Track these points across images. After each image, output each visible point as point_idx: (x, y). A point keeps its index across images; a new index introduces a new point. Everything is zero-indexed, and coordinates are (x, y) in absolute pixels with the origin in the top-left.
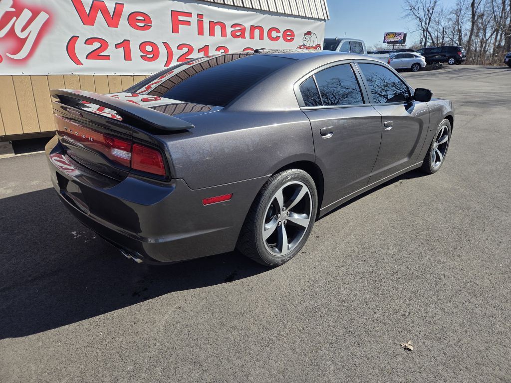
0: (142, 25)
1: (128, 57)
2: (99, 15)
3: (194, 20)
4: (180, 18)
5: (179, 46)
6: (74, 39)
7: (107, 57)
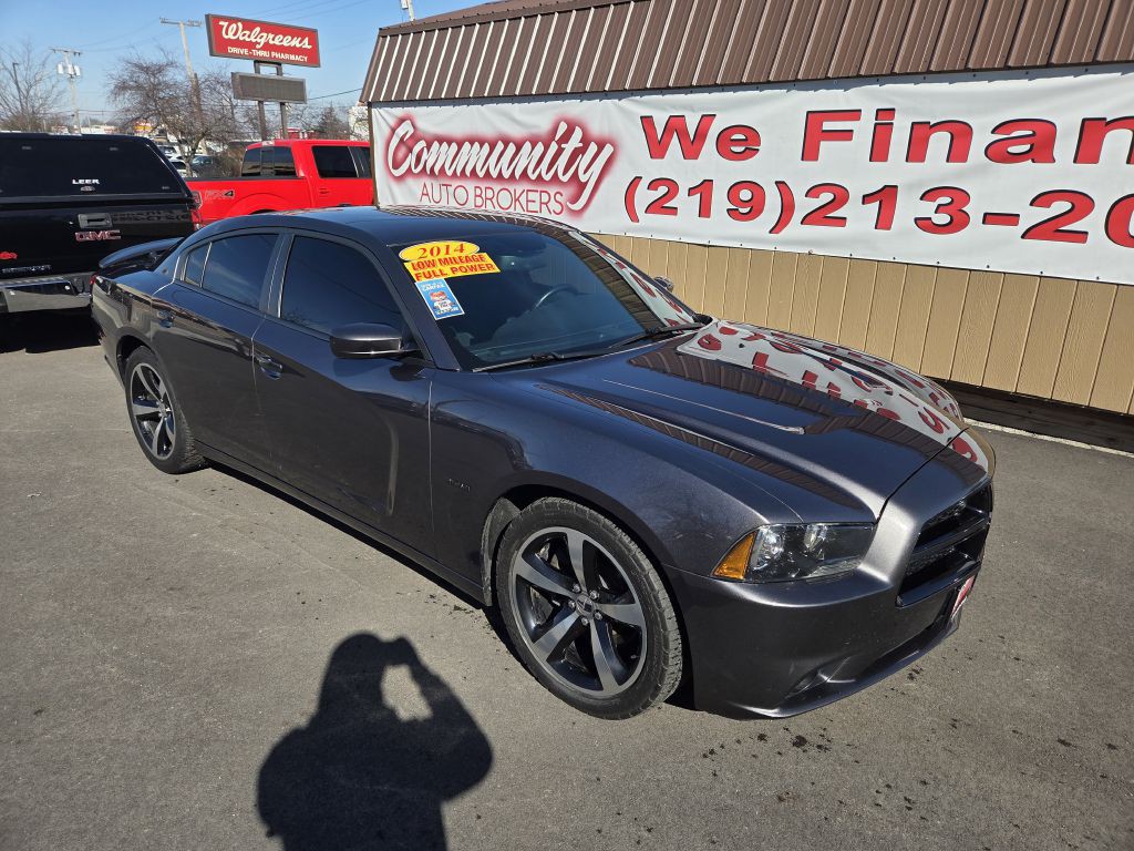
1: (704, 211)
2: (675, 139)
3: (864, 129)
4: (828, 126)
5: (811, 189)
6: (636, 181)
7: (673, 211)
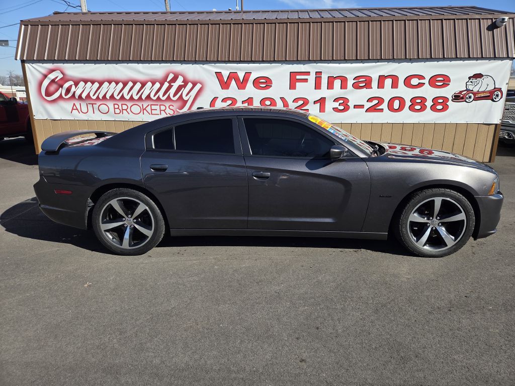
0: (264, 86)
2: (233, 83)
3: (312, 78)
4: (298, 77)
6: (215, 99)
